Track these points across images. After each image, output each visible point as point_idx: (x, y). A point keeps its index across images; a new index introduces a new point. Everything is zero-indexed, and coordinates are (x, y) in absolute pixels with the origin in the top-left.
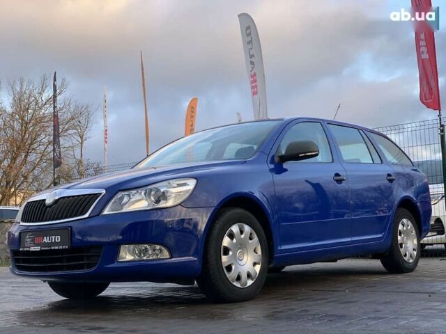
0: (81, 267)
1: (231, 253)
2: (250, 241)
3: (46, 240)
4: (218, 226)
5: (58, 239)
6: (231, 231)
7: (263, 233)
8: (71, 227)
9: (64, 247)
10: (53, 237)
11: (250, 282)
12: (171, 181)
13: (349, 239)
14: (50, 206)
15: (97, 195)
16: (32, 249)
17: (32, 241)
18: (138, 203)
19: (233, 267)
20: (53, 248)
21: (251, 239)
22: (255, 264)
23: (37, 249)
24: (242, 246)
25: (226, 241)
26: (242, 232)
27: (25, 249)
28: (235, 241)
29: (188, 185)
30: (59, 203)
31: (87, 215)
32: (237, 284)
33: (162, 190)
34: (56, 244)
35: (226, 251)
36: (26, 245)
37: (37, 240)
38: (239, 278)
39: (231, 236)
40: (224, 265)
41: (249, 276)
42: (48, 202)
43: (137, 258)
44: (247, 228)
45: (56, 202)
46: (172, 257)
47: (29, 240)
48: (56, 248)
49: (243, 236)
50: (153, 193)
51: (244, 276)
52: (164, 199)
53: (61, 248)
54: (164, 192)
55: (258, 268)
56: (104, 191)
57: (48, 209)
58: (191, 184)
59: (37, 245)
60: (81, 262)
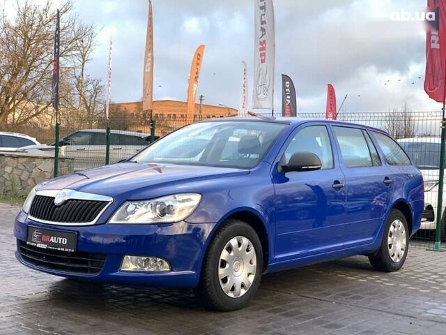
0: (85, 270)
1: (227, 266)
2: (247, 253)
3: (53, 240)
4: (217, 240)
5: (65, 241)
6: (230, 244)
7: (260, 245)
8: (78, 232)
9: (70, 250)
10: (60, 239)
11: (243, 292)
12: (177, 196)
13: (341, 244)
14: (59, 206)
15: (105, 203)
16: (39, 245)
17: (39, 238)
18: (141, 215)
19: (229, 279)
20: (59, 249)
21: (248, 250)
22: (249, 274)
23: (44, 246)
24: (239, 257)
25: (224, 255)
26: (240, 244)
27: (32, 244)
28: (232, 254)
29: (193, 200)
30: (68, 204)
31: (93, 222)
32: (231, 295)
33: (167, 204)
34: (62, 246)
35: (224, 264)
36: (33, 240)
37: (45, 238)
38: (233, 289)
39: (230, 249)
40: (220, 278)
41: (243, 286)
42: (58, 201)
43: (139, 267)
44: (245, 241)
45: (65, 202)
46: (172, 270)
47: (36, 236)
48: (63, 249)
49: (240, 249)
50: (158, 206)
51: (238, 287)
52: (169, 213)
53: (67, 250)
54: (169, 206)
55: (252, 278)
56: (112, 199)
57: (57, 209)
58: (196, 198)
59: (44, 243)
60: (85, 266)
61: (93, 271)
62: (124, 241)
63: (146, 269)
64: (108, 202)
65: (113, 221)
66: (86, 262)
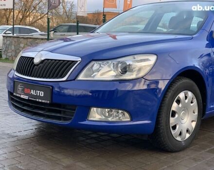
0: (59, 118)
1: (177, 116)
2: (192, 105)
3: (33, 92)
4: (169, 94)
5: (42, 94)
6: (179, 97)
7: (201, 98)
8: (52, 86)
9: (46, 102)
10: (38, 92)
11: (188, 136)
12: (136, 56)
14: (37, 65)
16: (22, 96)
17: (23, 90)
18: (105, 73)
19: (177, 127)
20: (37, 100)
21: (192, 102)
22: (193, 121)
23: (26, 97)
24: (186, 108)
25: (175, 106)
26: (186, 98)
27: (18, 95)
28: (180, 105)
29: (150, 60)
30: (44, 63)
31: (64, 79)
32: (179, 139)
33: (128, 64)
34: (39, 97)
35: (174, 114)
36: (18, 92)
37: (26, 90)
38: (180, 134)
39: (178, 102)
40: (171, 126)
41: (187, 131)
42: (36, 61)
43: (104, 117)
44: (190, 94)
45: (42, 62)
47: (20, 89)
48: (40, 101)
49: (187, 101)
50: (120, 65)
51: (184, 132)
52: (129, 72)
53: (43, 101)
55: (194, 124)
56: (80, 59)
57: (36, 67)
58: (153, 59)
59: (26, 94)
60: (59, 115)
61: (65, 119)
62: (91, 94)
63: (110, 119)
64: (77, 61)
65: (81, 77)
66: (59, 112)
